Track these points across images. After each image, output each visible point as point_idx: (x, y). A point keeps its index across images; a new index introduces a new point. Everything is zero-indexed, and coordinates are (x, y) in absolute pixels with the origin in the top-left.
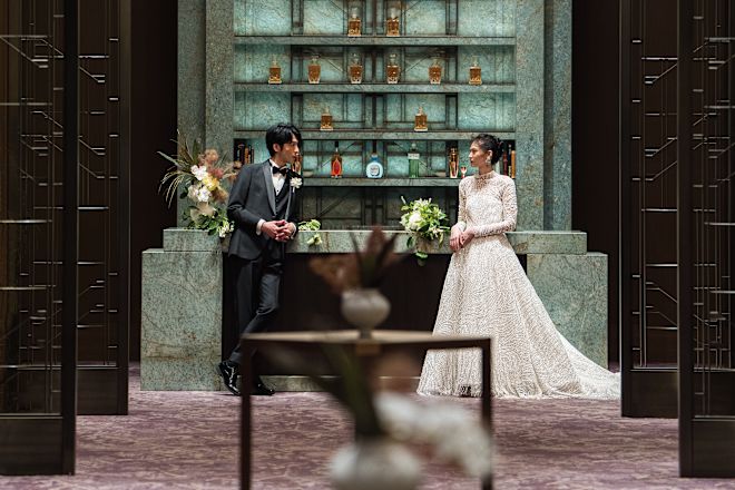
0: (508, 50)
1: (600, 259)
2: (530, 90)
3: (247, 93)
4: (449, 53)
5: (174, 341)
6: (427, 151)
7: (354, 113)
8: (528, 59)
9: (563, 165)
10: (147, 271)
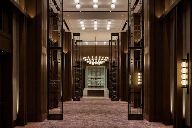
0: (103, 78)
1: (108, 90)
2: (105, 81)
3: (89, 81)
4: (100, 79)
5: (85, 95)
6: (99, 84)
7: (95, 82)
8: (105, 79)
9: (107, 85)
10: (83, 91)
